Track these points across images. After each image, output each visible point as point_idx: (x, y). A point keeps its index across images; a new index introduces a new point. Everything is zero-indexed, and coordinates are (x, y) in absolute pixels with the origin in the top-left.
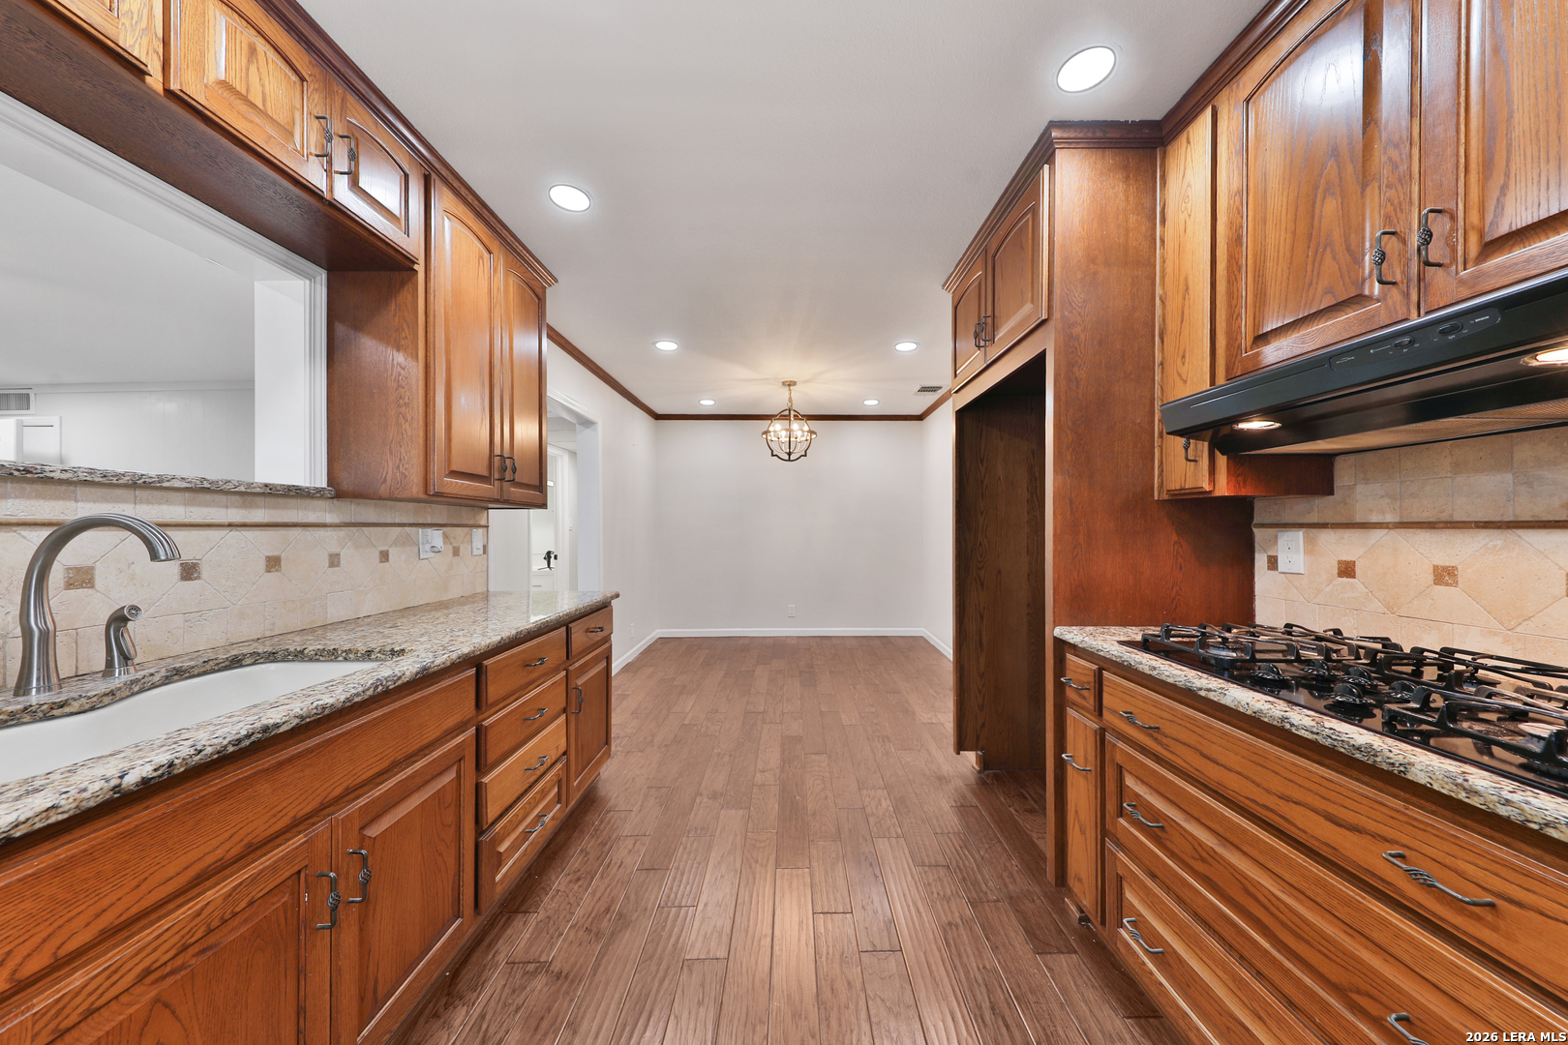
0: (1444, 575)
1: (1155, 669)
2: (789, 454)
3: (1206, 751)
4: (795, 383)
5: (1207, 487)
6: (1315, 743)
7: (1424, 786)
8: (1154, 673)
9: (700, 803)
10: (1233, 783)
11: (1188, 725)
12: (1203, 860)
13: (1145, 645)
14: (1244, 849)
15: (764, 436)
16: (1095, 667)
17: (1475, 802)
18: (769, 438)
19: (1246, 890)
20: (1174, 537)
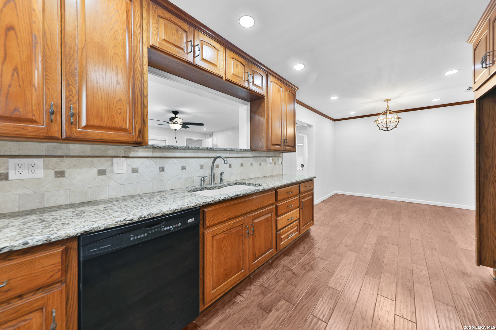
2: (387, 128)
4: (390, 100)
18: (378, 123)
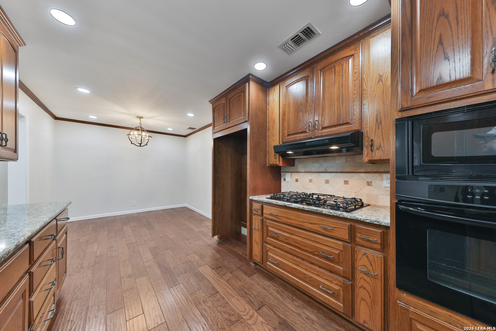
0: (311, 181)
1: (277, 202)
3: (288, 217)
4: (142, 118)
5: (278, 164)
6: (309, 211)
7: (325, 214)
8: (277, 203)
9: (124, 281)
10: (294, 222)
11: (284, 213)
12: (287, 239)
13: (271, 198)
14: (295, 234)
15: (128, 136)
16: (261, 205)
17: (331, 214)
18: (130, 137)
19: (296, 242)
20: (270, 175)
